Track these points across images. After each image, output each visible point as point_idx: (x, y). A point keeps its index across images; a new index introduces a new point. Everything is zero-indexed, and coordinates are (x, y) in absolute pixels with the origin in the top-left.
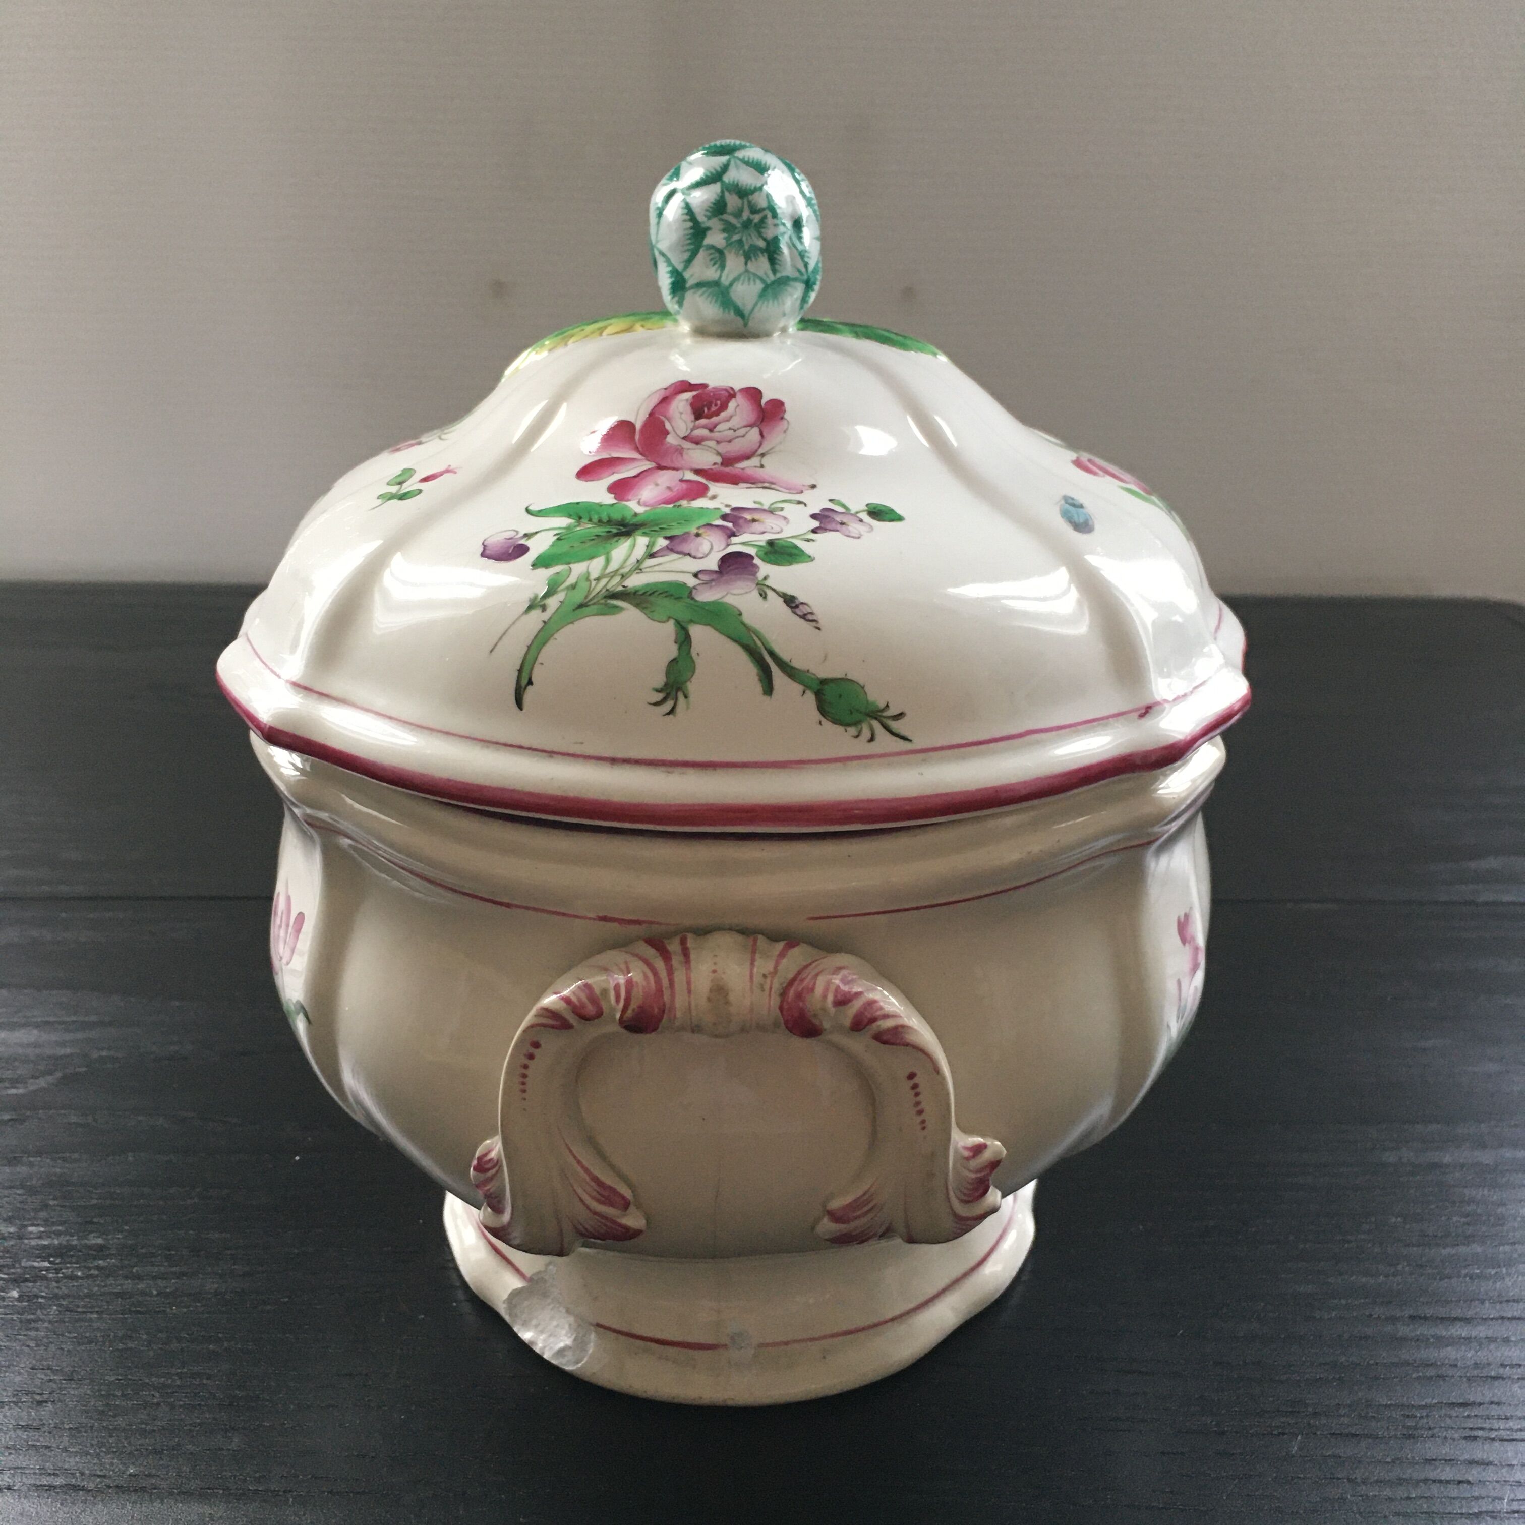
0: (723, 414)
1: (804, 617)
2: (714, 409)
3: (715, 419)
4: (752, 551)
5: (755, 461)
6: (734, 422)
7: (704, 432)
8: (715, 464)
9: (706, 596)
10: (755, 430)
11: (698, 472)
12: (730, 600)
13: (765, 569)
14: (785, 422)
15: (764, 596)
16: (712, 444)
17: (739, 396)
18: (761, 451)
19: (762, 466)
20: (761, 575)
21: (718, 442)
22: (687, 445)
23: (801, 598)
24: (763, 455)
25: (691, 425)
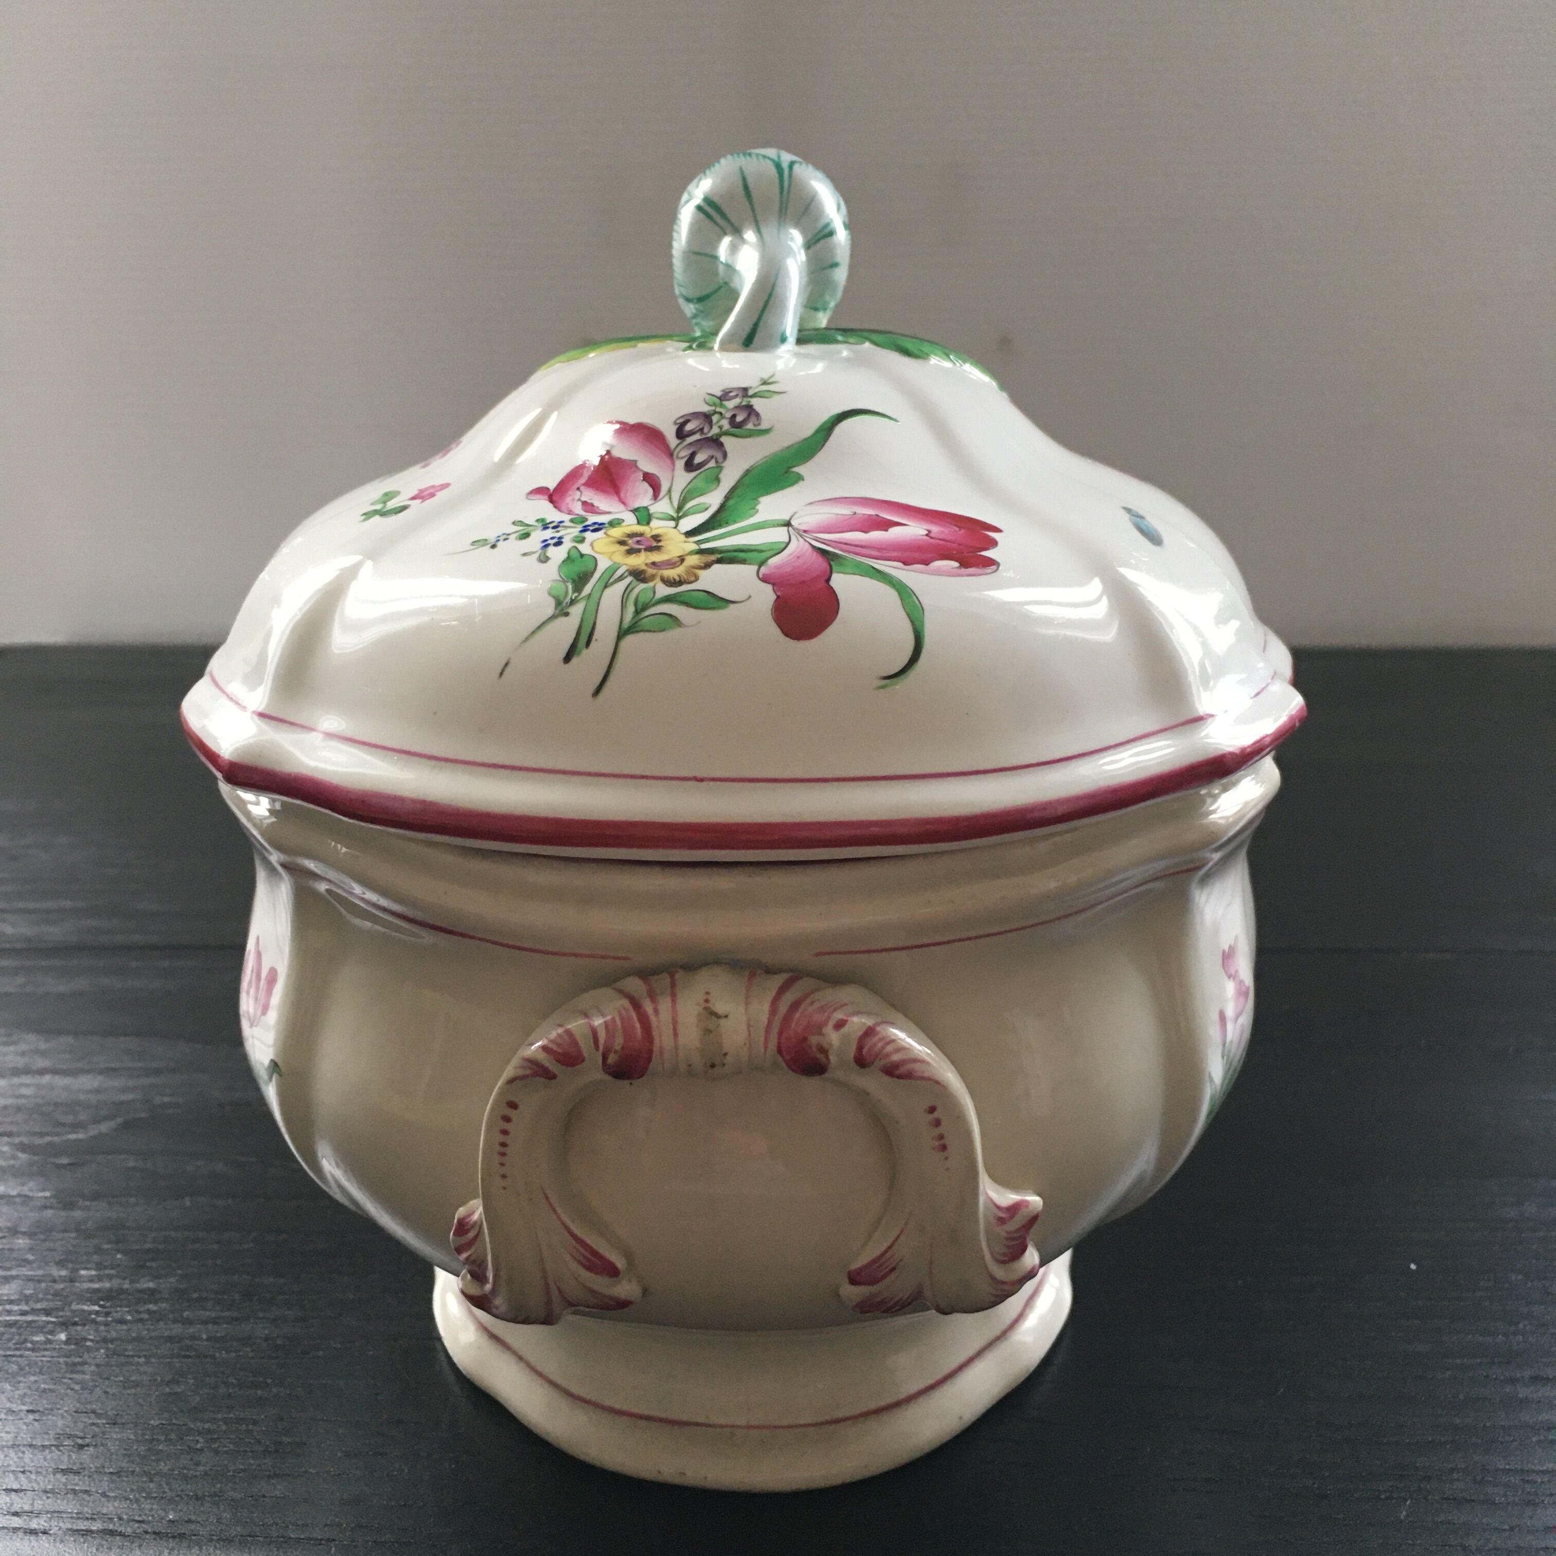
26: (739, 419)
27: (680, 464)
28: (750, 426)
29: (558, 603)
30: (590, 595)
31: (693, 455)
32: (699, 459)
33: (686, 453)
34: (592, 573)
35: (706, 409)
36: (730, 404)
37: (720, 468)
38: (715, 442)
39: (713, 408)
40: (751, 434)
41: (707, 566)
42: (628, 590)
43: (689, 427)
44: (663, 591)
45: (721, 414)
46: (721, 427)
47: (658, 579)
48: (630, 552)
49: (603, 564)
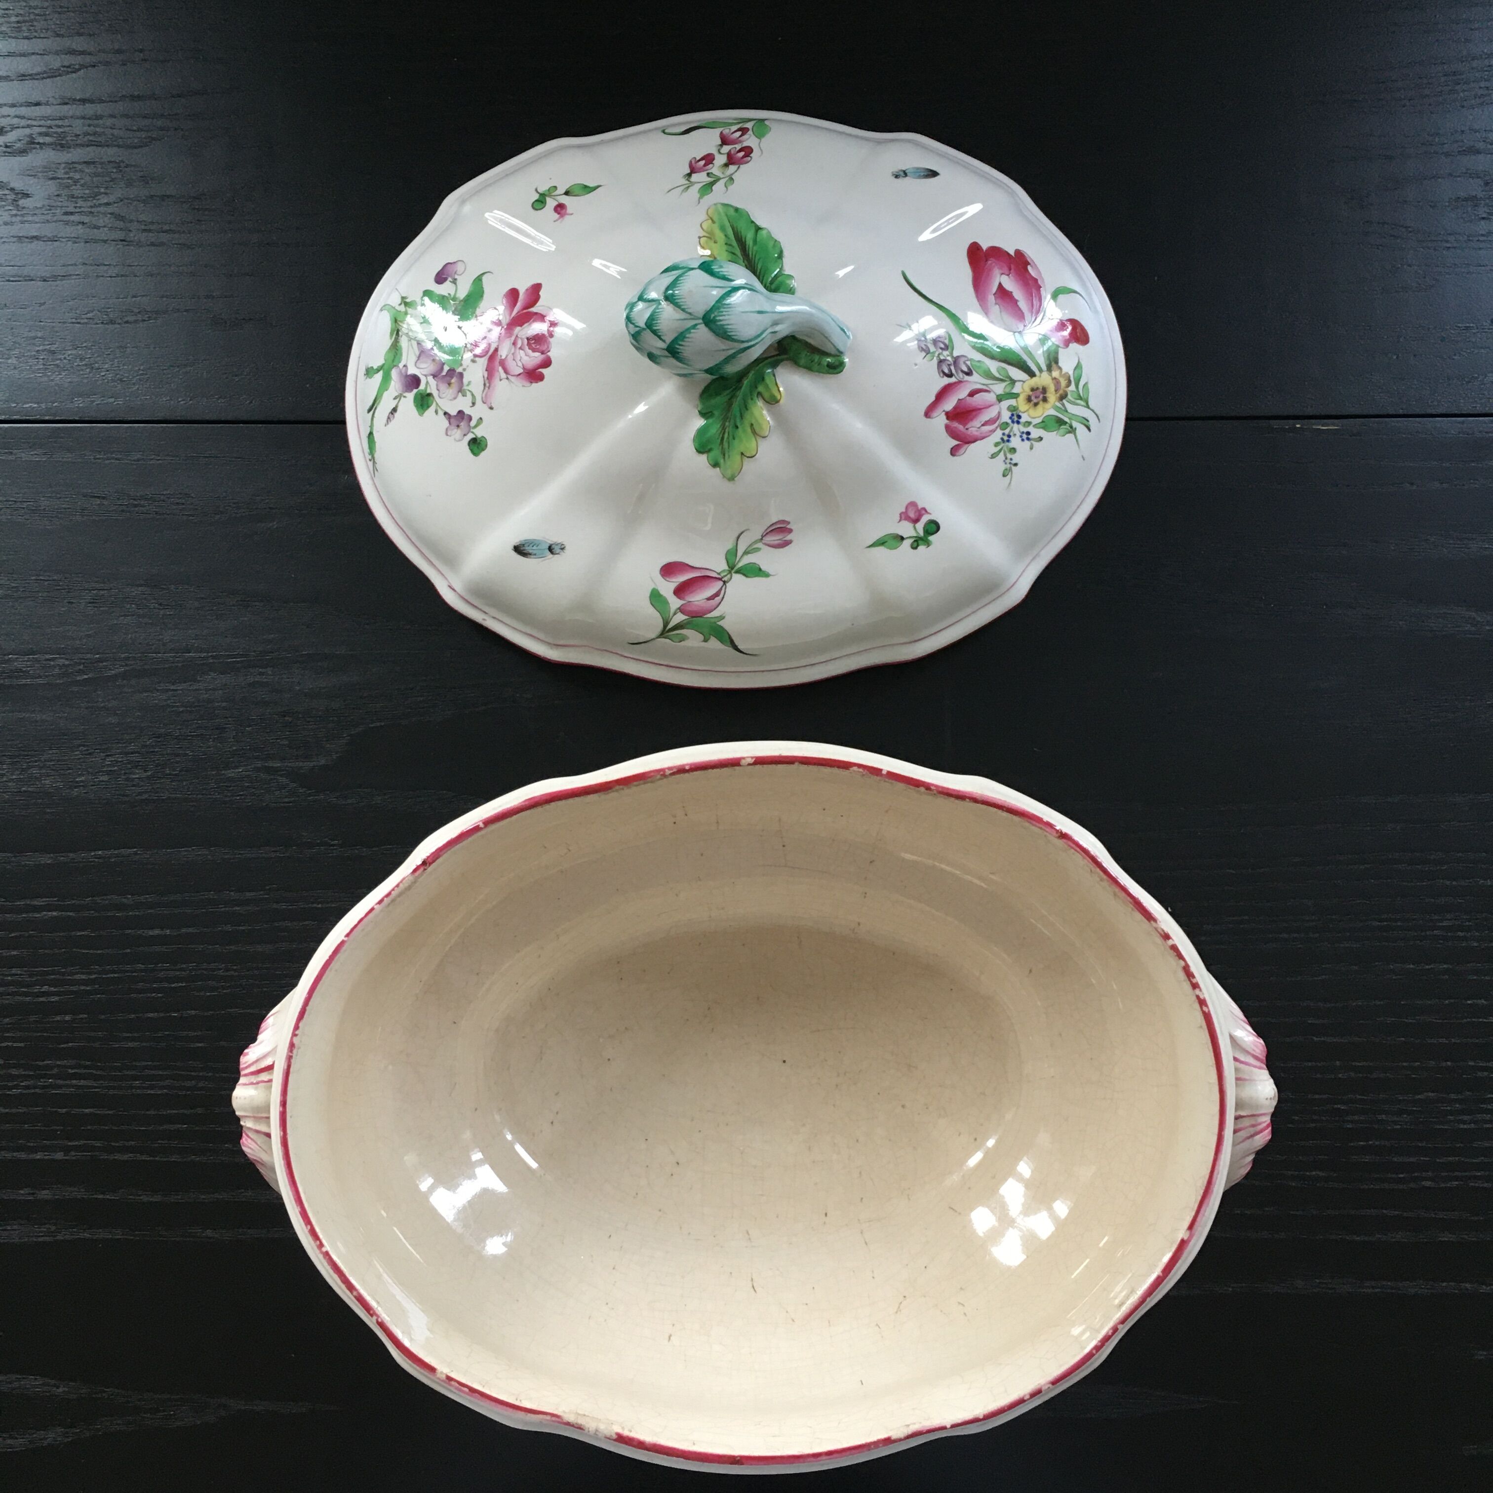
0: (530, 351)
1: (389, 418)
2: (533, 346)
3: (527, 347)
4: (422, 387)
5: (503, 375)
6: (525, 358)
7: (519, 344)
8: (501, 356)
9: (394, 373)
10: (521, 371)
11: (496, 350)
12: (393, 383)
13: (411, 396)
14: (529, 384)
15: (395, 399)
16: (513, 351)
17: (543, 356)
18: (509, 377)
19: (501, 380)
20: (406, 394)
21: (513, 354)
22: (513, 338)
23: (396, 415)
24: (507, 378)
25: (523, 337)
26: (942, 346)
27: (967, 378)
28: (947, 342)
29: (1070, 432)
30: (1069, 419)
31: (963, 371)
32: (965, 369)
33: (961, 375)
34: (1057, 417)
35: (935, 360)
36: (932, 349)
37: (971, 360)
38: (956, 360)
39: (935, 358)
40: (951, 340)
41: (1060, 368)
42: (1069, 402)
43: (946, 371)
44: (1072, 387)
45: (939, 354)
46: (948, 356)
47: (1067, 389)
48: (1045, 400)
49: (1053, 412)
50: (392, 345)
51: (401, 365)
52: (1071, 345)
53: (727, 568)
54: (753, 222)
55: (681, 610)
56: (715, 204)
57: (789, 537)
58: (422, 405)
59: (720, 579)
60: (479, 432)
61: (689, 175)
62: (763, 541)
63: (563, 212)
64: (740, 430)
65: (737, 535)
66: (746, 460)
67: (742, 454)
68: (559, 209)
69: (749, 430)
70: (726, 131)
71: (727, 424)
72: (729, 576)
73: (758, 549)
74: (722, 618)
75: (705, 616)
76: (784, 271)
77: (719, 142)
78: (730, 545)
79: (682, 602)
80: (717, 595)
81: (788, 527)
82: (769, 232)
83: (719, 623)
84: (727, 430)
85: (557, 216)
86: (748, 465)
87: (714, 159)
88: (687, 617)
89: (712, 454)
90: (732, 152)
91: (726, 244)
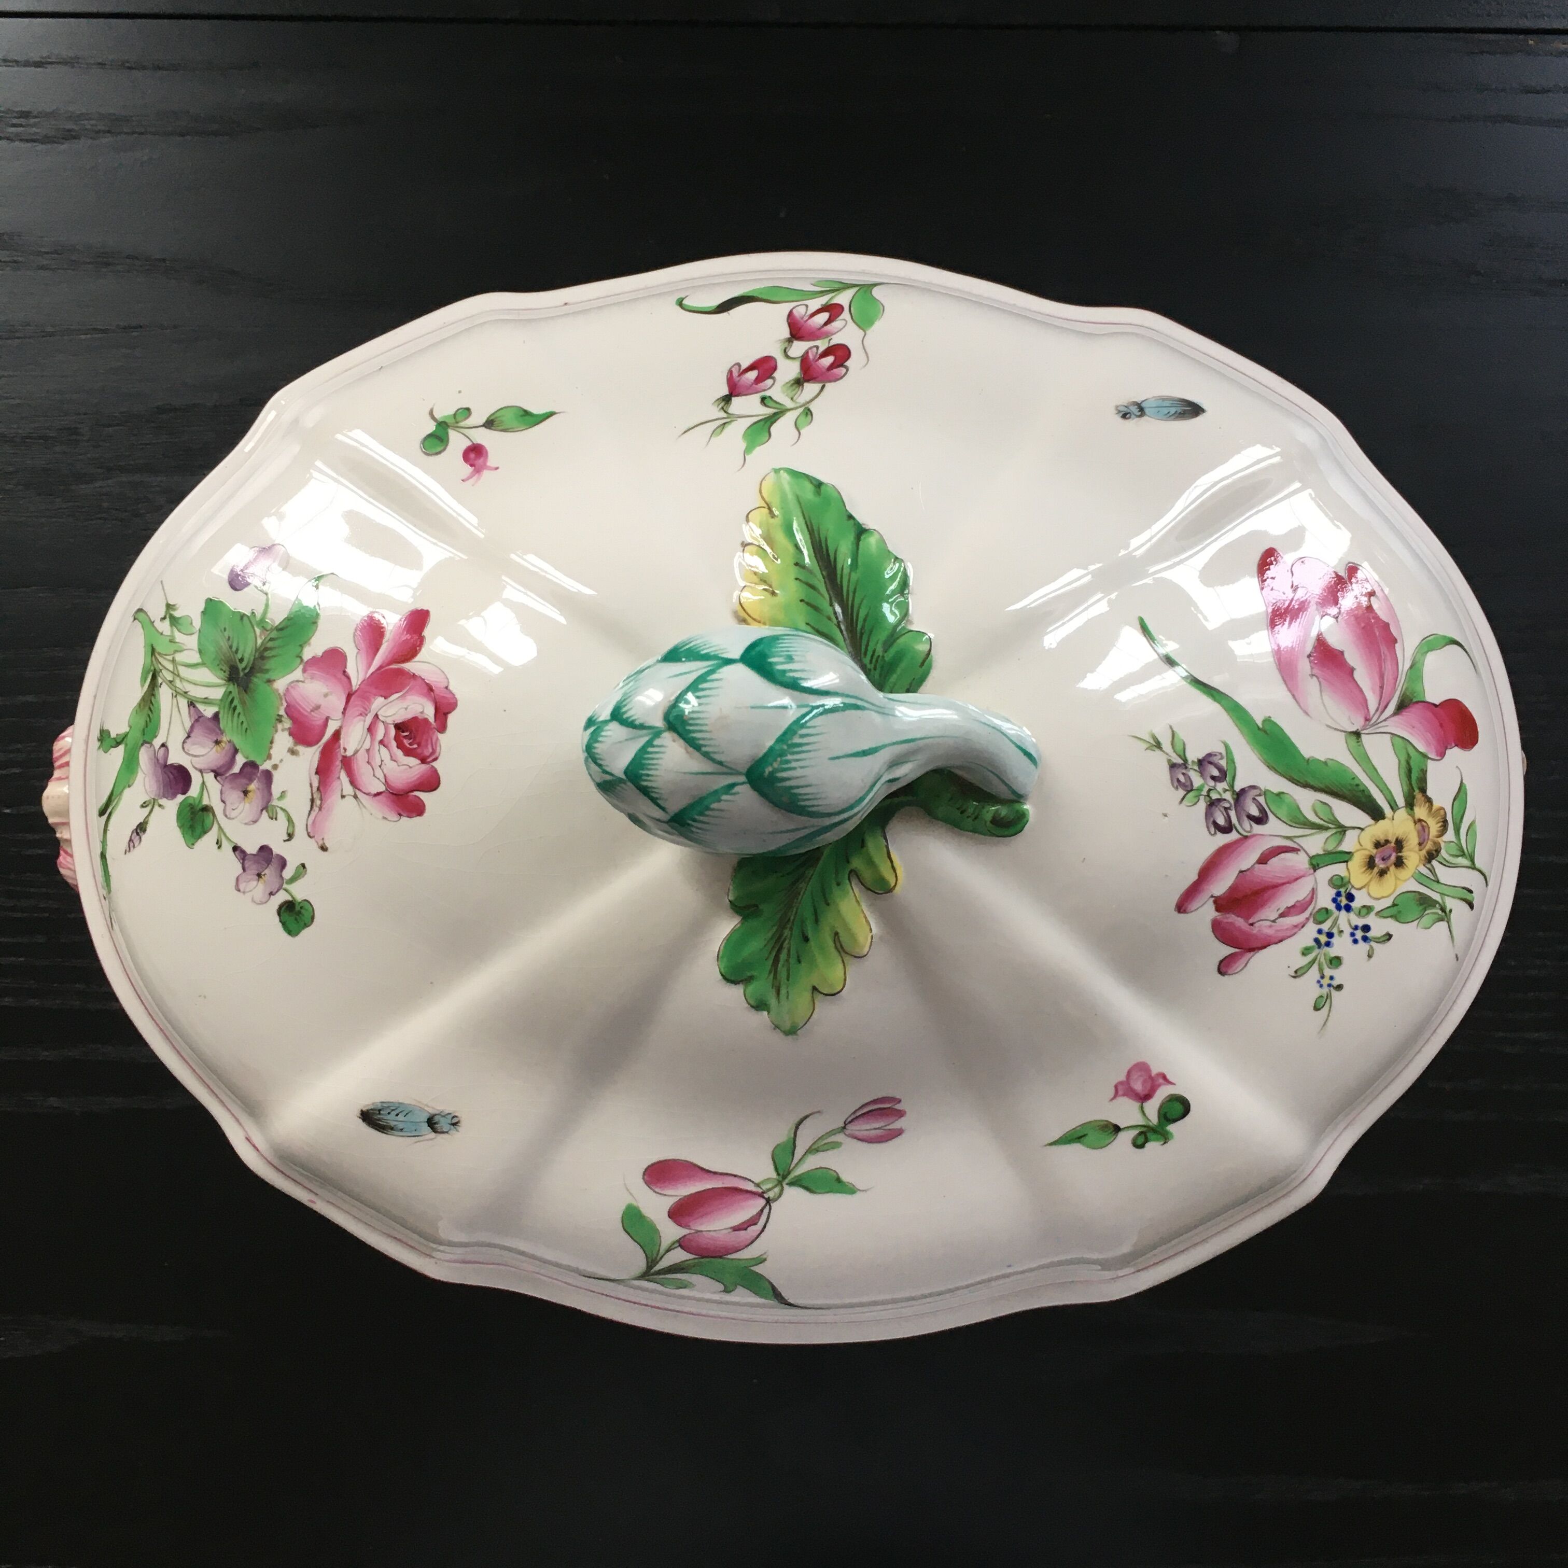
0: (399, 753)
1: (131, 840)
2: (406, 742)
3: (394, 744)
4: (194, 791)
5: (348, 789)
6: (390, 765)
7: (380, 735)
8: (345, 750)
9: (144, 756)
10: (382, 788)
11: (337, 735)
12: (140, 777)
13: (172, 806)
14: (396, 818)
15: (143, 806)
16: (367, 745)
17: (424, 767)
18: (359, 794)
19: (343, 797)
20: (163, 801)
21: (368, 751)
22: (369, 719)
23: (144, 837)
24: (355, 797)
25: (389, 720)
26: (1216, 773)
27: (1258, 829)
28: (1223, 763)
29: (1441, 919)
30: (1442, 894)
31: (1251, 818)
32: (1255, 812)
33: (1247, 824)
34: (1419, 893)
35: (1202, 805)
36: (1197, 781)
37: (1266, 793)
38: (1239, 796)
39: (1202, 798)
40: (1231, 761)
41: (1429, 801)
42: (1444, 864)
43: (1221, 821)
44: (1450, 835)
45: (1210, 790)
46: (1225, 791)
47: (1439, 840)
48: (1399, 863)
49: (1414, 886)
50: (143, 699)
51: (157, 742)
52: (1448, 752)
53: (774, 1175)
54: (851, 517)
55: (682, 1243)
56: (777, 471)
57: (897, 1125)
58: (192, 828)
59: (761, 1195)
60: (299, 891)
61: (727, 399)
62: (847, 1132)
63: (481, 461)
64: (812, 943)
65: (797, 1120)
66: (819, 997)
67: (815, 989)
68: (472, 456)
69: (831, 943)
70: (800, 312)
71: (787, 932)
72: (777, 1190)
73: (836, 1145)
74: (761, 1260)
75: (729, 1256)
76: (911, 623)
77: (786, 333)
78: (782, 1134)
79: (682, 1232)
80: (753, 1221)
81: (898, 1107)
82: (882, 541)
83: (756, 1269)
84: (786, 945)
85: (468, 469)
86: (826, 1011)
87: (775, 368)
88: (694, 1256)
89: (751, 988)
90: (811, 356)
91: (796, 564)
